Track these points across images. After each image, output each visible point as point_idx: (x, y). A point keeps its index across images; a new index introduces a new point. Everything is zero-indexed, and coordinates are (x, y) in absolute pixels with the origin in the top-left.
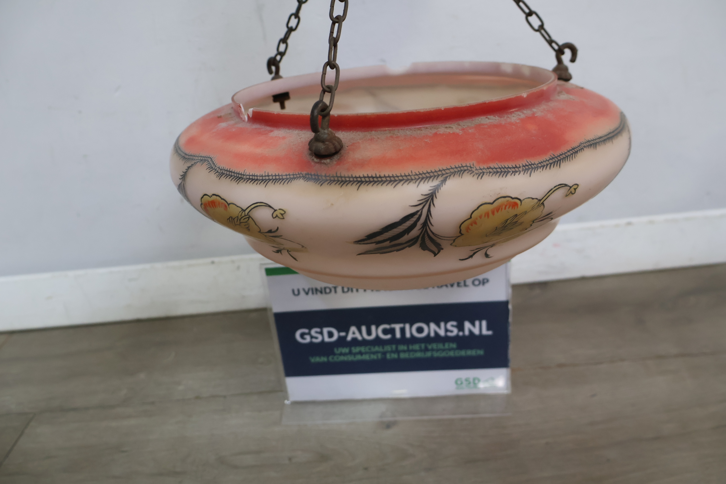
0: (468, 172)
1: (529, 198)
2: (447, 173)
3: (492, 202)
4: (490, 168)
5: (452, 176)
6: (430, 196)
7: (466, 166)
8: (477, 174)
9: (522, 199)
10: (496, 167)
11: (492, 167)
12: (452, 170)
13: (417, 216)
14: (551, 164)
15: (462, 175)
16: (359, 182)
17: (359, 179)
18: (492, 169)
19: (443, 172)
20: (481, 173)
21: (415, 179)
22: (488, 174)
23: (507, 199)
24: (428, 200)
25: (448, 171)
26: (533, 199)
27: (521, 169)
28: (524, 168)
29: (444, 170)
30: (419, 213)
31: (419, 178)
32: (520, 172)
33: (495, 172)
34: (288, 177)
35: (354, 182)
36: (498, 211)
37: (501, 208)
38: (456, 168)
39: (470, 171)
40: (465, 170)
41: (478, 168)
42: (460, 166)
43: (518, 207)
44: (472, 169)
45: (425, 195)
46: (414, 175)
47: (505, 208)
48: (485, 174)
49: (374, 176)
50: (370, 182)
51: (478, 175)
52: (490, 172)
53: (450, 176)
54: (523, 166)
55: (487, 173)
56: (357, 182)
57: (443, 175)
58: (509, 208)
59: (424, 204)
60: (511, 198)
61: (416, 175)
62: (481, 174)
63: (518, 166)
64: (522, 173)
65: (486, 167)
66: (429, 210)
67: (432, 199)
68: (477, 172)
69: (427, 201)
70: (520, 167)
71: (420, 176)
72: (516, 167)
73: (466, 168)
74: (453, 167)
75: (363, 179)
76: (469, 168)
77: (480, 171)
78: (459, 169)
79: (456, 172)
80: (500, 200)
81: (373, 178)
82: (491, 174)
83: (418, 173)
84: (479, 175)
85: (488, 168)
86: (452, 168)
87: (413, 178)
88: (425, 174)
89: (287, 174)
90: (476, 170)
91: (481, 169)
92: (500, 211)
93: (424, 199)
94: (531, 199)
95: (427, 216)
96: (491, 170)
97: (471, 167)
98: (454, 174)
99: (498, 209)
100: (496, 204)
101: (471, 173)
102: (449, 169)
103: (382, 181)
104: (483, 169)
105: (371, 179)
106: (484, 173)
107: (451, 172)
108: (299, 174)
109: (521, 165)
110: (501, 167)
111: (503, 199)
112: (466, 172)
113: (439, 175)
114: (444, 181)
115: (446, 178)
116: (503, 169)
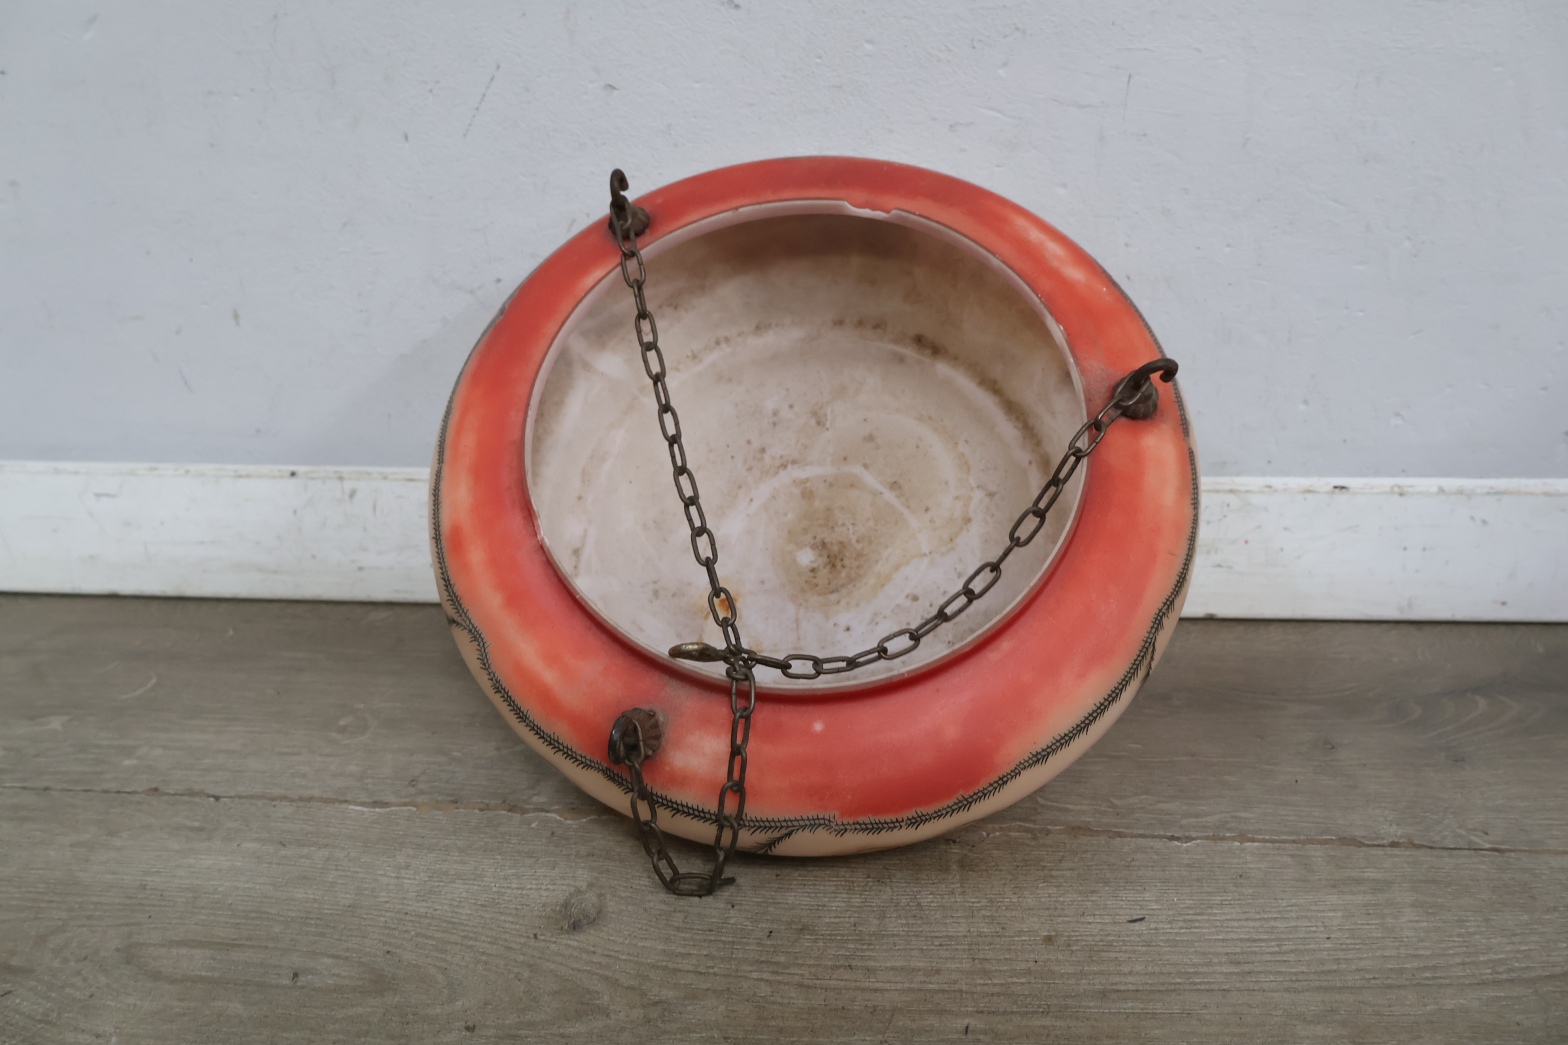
0: (824, 828)
2: (794, 826)
4: (858, 823)
5: (801, 830)
7: (824, 819)
8: (835, 830)
10: (867, 821)
11: (861, 822)
12: (802, 823)
14: (953, 811)
15: (816, 829)
16: (674, 809)
17: (675, 806)
18: (860, 825)
19: (789, 824)
20: (842, 830)
21: (749, 826)
22: (853, 831)
24: (765, 848)
25: (795, 823)
27: (903, 824)
28: (909, 822)
29: (791, 821)
31: (755, 826)
32: (901, 827)
33: (862, 829)
34: (584, 760)
35: (668, 807)
38: (808, 820)
39: (827, 826)
40: (820, 825)
41: (839, 823)
42: (815, 817)
44: (831, 824)
46: (749, 821)
48: (848, 831)
49: (695, 807)
50: (689, 814)
51: (836, 833)
52: (856, 829)
53: (798, 830)
54: (909, 819)
55: (851, 830)
56: (671, 809)
57: (788, 827)
61: (752, 820)
62: (842, 832)
63: (900, 819)
64: (904, 828)
65: (851, 822)
68: (837, 828)
70: (903, 821)
71: (757, 824)
72: (897, 821)
73: (822, 822)
74: (805, 817)
75: (680, 808)
76: (827, 822)
77: (842, 827)
78: (812, 822)
79: (806, 825)
81: (694, 810)
82: (857, 831)
83: (754, 819)
84: (839, 832)
85: (854, 824)
86: (802, 819)
87: (747, 824)
88: (763, 822)
89: (583, 755)
90: (837, 825)
91: (843, 825)
93: (766, 842)
96: (858, 826)
97: (829, 821)
98: (804, 827)
101: (828, 829)
102: (798, 821)
103: (705, 817)
104: (847, 825)
105: (691, 811)
106: (846, 830)
107: (800, 825)
108: (597, 763)
109: (905, 818)
110: (874, 822)
112: (821, 827)
113: (782, 827)
114: (789, 834)
115: (793, 831)
116: (877, 824)
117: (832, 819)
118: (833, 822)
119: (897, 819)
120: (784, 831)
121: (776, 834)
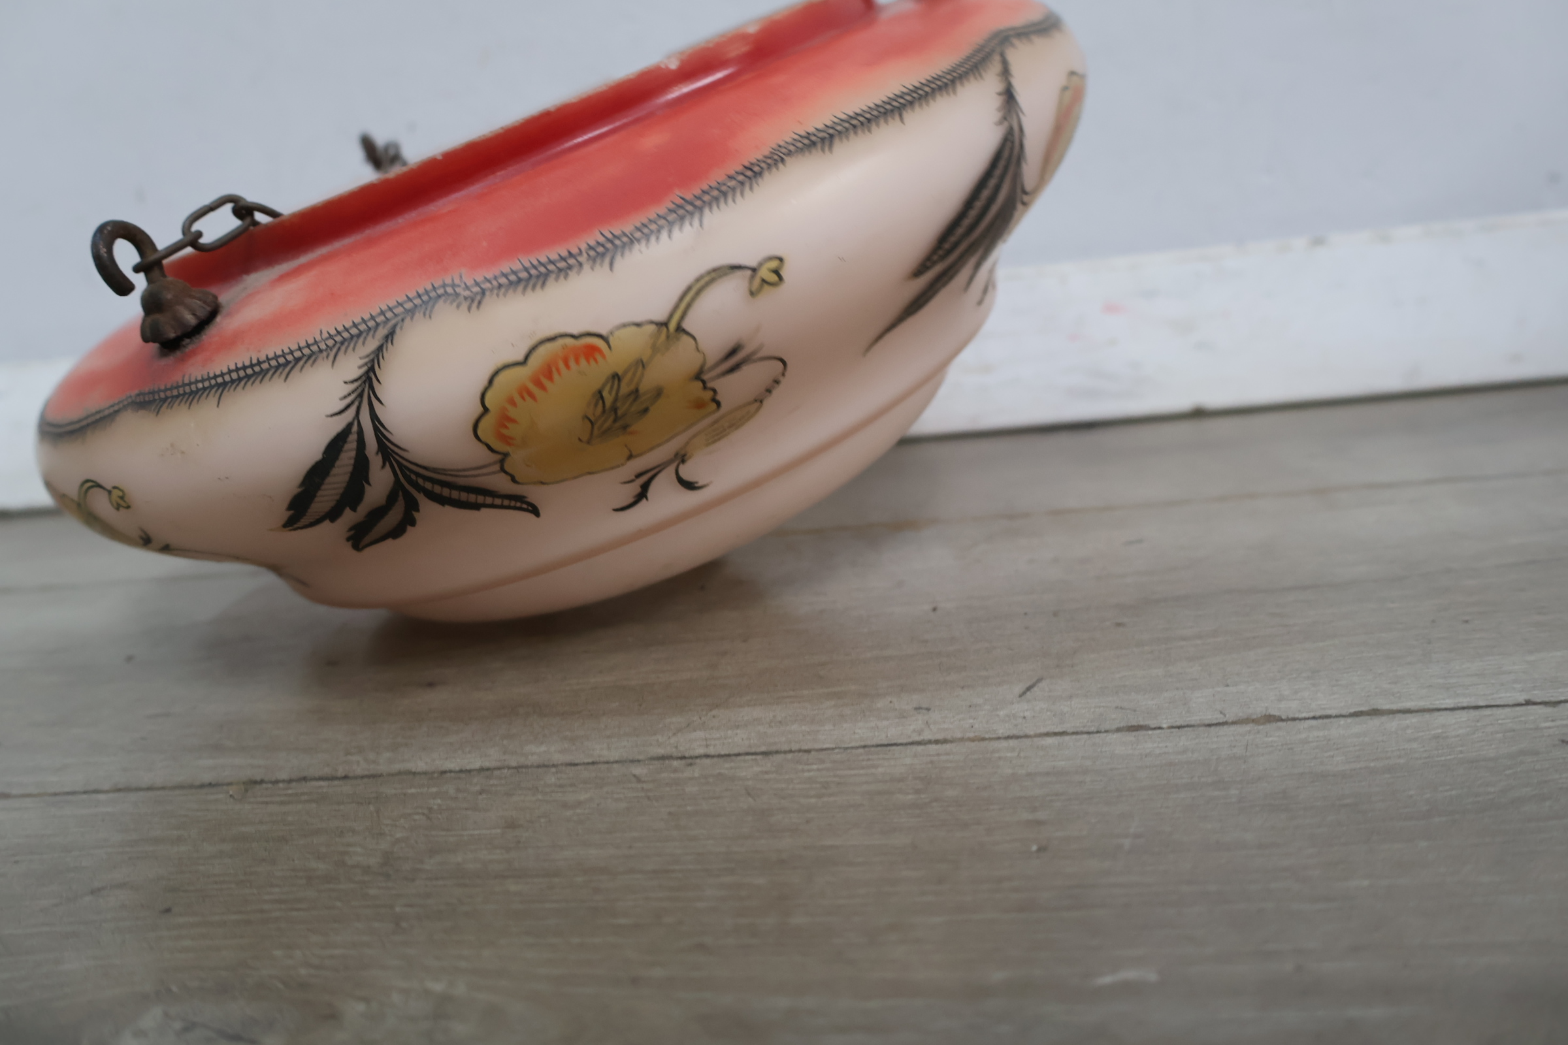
0: (446, 301)
1: (624, 326)
2: (394, 316)
3: (520, 357)
4: (500, 275)
5: (408, 320)
6: (365, 382)
7: (442, 285)
8: (467, 298)
9: (604, 332)
10: (516, 267)
11: (505, 270)
12: (408, 305)
13: (353, 437)
14: (672, 223)
15: (431, 311)
16: (219, 386)
17: (220, 380)
18: (505, 275)
19: (389, 314)
20: (478, 294)
21: (324, 350)
22: (496, 291)
23: (561, 342)
24: (363, 391)
25: (398, 310)
26: (638, 325)
27: (583, 259)
28: (593, 253)
29: (390, 309)
30: (355, 428)
31: (336, 343)
32: (581, 264)
33: (512, 283)
35: (211, 387)
36: (550, 377)
37: (554, 369)
38: (418, 295)
39: (451, 295)
40: (440, 297)
41: (470, 282)
42: (428, 288)
43: (603, 356)
44: (456, 289)
45: (353, 382)
46: (326, 339)
47: (567, 366)
48: (488, 293)
49: (247, 363)
50: (240, 380)
51: (470, 301)
52: (501, 287)
53: (403, 320)
54: (590, 248)
55: (493, 289)
56: (216, 388)
57: (387, 321)
58: (577, 361)
59: (356, 403)
60: (573, 336)
61: (330, 337)
62: (478, 297)
63: (575, 251)
64: (586, 267)
65: (489, 276)
66: (374, 417)
67: (372, 387)
68: (467, 293)
69: (361, 395)
70: (580, 254)
71: (339, 338)
72: (570, 255)
73: (441, 291)
74: (412, 295)
75: (227, 378)
76: (449, 289)
77: (476, 290)
78: (425, 298)
79: (417, 307)
80: (542, 350)
81: (245, 368)
82: (503, 290)
83: (333, 333)
84: (473, 302)
85: (494, 277)
86: (409, 300)
87: (323, 346)
90: (467, 288)
91: (476, 283)
92: (555, 376)
93: (353, 392)
94: (634, 329)
95: (376, 429)
96: (502, 280)
97: (453, 286)
98: (411, 312)
99: (548, 371)
100: (535, 361)
101: (454, 301)
102: (401, 304)
103: (262, 371)
104: (483, 282)
105: (242, 373)
106: (483, 292)
107: (406, 311)
109: (583, 247)
110: (528, 265)
111: (549, 346)
112: (441, 301)
113: (378, 325)
114: (390, 337)
115: (395, 326)
116: (535, 267)
117: (457, 281)
118: (459, 286)
119: (570, 253)
120: (382, 332)
121: (372, 344)
